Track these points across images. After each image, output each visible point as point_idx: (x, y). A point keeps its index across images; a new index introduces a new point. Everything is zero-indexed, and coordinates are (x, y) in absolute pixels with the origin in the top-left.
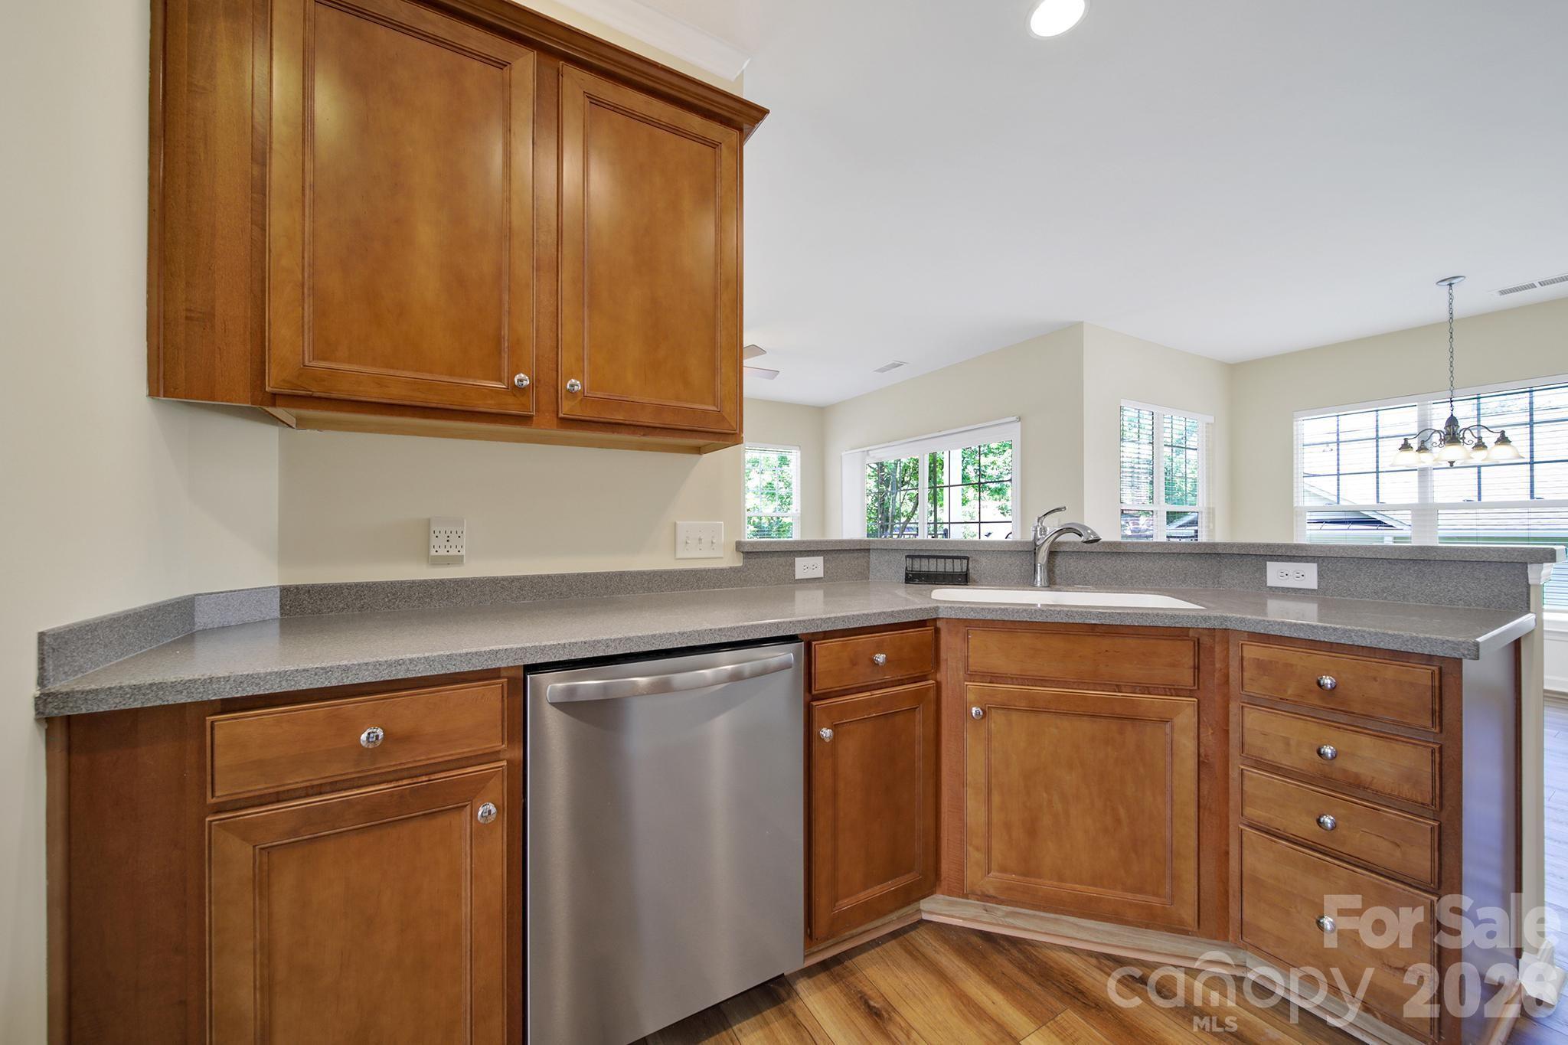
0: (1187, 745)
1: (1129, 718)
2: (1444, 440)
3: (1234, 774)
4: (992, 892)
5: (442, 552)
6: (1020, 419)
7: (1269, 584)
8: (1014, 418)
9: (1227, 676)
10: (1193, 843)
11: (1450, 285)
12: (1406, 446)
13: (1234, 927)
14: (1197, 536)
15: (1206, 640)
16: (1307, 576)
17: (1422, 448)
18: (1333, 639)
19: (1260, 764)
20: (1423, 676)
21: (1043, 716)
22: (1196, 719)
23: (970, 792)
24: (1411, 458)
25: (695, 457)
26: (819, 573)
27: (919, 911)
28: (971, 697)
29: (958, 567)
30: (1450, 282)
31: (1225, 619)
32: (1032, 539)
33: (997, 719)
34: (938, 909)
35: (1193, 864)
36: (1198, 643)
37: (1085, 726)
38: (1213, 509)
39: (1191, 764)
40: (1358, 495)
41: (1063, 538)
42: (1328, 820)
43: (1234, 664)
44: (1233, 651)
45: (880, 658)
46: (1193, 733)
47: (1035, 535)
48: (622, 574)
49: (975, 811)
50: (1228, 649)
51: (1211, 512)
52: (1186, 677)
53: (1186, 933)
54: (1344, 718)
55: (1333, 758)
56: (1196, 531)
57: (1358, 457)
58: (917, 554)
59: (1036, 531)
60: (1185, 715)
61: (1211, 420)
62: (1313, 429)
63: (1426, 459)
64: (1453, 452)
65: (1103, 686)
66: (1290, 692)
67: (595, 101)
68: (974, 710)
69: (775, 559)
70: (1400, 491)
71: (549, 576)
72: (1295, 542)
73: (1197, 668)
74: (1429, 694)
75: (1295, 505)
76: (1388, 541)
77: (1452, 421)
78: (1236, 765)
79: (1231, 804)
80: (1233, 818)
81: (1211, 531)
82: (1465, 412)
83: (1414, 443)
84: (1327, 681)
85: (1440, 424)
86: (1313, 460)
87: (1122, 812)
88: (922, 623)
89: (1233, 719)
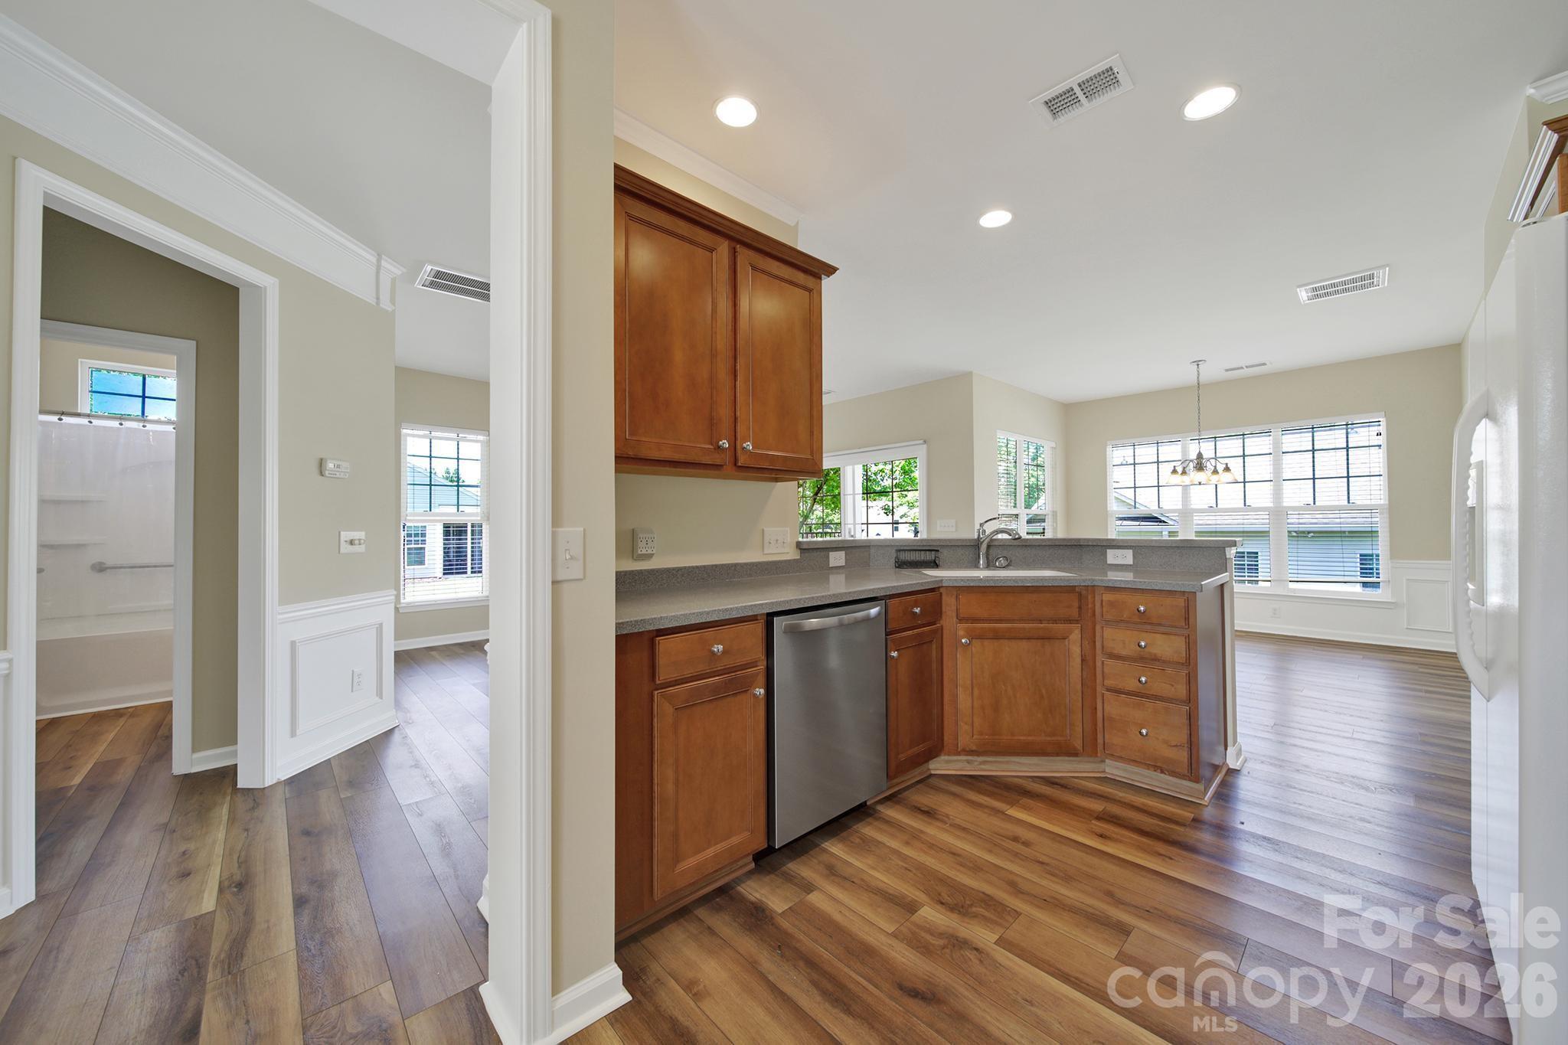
0: (1076, 650)
1: (1047, 638)
2: (1196, 467)
3: (1099, 664)
4: (974, 748)
5: (644, 552)
6: (925, 442)
7: (1108, 563)
8: (921, 442)
9: (1094, 612)
10: (1080, 705)
11: (1198, 365)
12: (1174, 471)
13: (1100, 747)
14: (1044, 533)
15: (1084, 592)
16: (1126, 557)
17: (1184, 472)
18: (1144, 587)
19: (1113, 656)
20: (1181, 602)
21: (1002, 641)
22: (1080, 636)
23: (960, 690)
24: (1177, 479)
25: (773, 484)
26: (842, 563)
27: (929, 769)
28: (961, 633)
29: (930, 556)
30: (1197, 363)
31: (1094, 580)
32: (976, 537)
33: (977, 643)
34: (941, 766)
35: (1080, 716)
36: (1080, 594)
37: (1024, 645)
38: (1056, 512)
39: (1078, 660)
40: (1147, 502)
41: (1000, 536)
42: (1143, 679)
43: (1098, 605)
44: (1098, 598)
45: (917, 610)
46: (1079, 644)
47: (979, 535)
48: (736, 565)
49: (964, 701)
50: (1094, 597)
51: (1054, 514)
52: (1074, 613)
53: (1076, 755)
54: (1149, 627)
55: (1145, 647)
56: (1044, 529)
57: (1146, 475)
58: (902, 548)
59: (979, 532)
60: (1076, 635)
61: (1054, 445)
62: (1118, 455)
63: (1186, 480)
64: (1200, 476)
65: (1033, 620)
66: (1125, 616)
67: (754, 268)
68: (963, 641)
69: (818, 553)
70: (1171, 501)
71: (697, 567)
72: (1109, 537)
73: (1080, 608)
74: (1184, 611)
75: (1109, 509)
76: (1165, 536)
77: (1200, 456)
78: (1099, 658)
79: (1098, 681)
80: (1099, 689)
81: (1055, 530)
82: (1207, 449)
83: (1180, 469)
84: (1142, 609)
85: (1193, 456)
86: (1120, 476)
87: (1044, 691)
88: (932, 590)
89: (1098, 635)
